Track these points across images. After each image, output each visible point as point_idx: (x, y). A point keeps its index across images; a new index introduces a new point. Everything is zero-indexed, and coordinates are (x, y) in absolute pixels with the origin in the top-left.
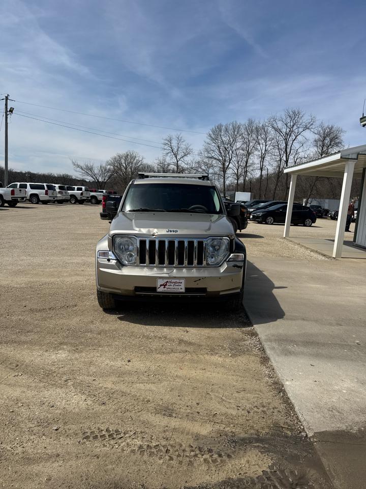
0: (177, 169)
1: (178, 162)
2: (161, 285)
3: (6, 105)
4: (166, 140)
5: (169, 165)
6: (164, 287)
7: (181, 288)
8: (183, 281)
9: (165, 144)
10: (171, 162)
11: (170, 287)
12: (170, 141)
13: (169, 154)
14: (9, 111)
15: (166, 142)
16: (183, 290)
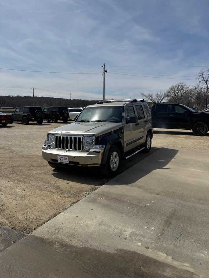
0: (207, 90)
1: (207, 86)
2: (59, 159)
3: (104, 69)
4: (200, 73)
5: (201, 89)
6: (60, 160)
7: (67, 161)
8: (67, 157)
9: (199, 76)
10: (203, 86)
11: (63, 160)
12: (202, 73)
13: (202, 82)
14: (105, 72)
15: (200, 74)
16: (68, 162)
